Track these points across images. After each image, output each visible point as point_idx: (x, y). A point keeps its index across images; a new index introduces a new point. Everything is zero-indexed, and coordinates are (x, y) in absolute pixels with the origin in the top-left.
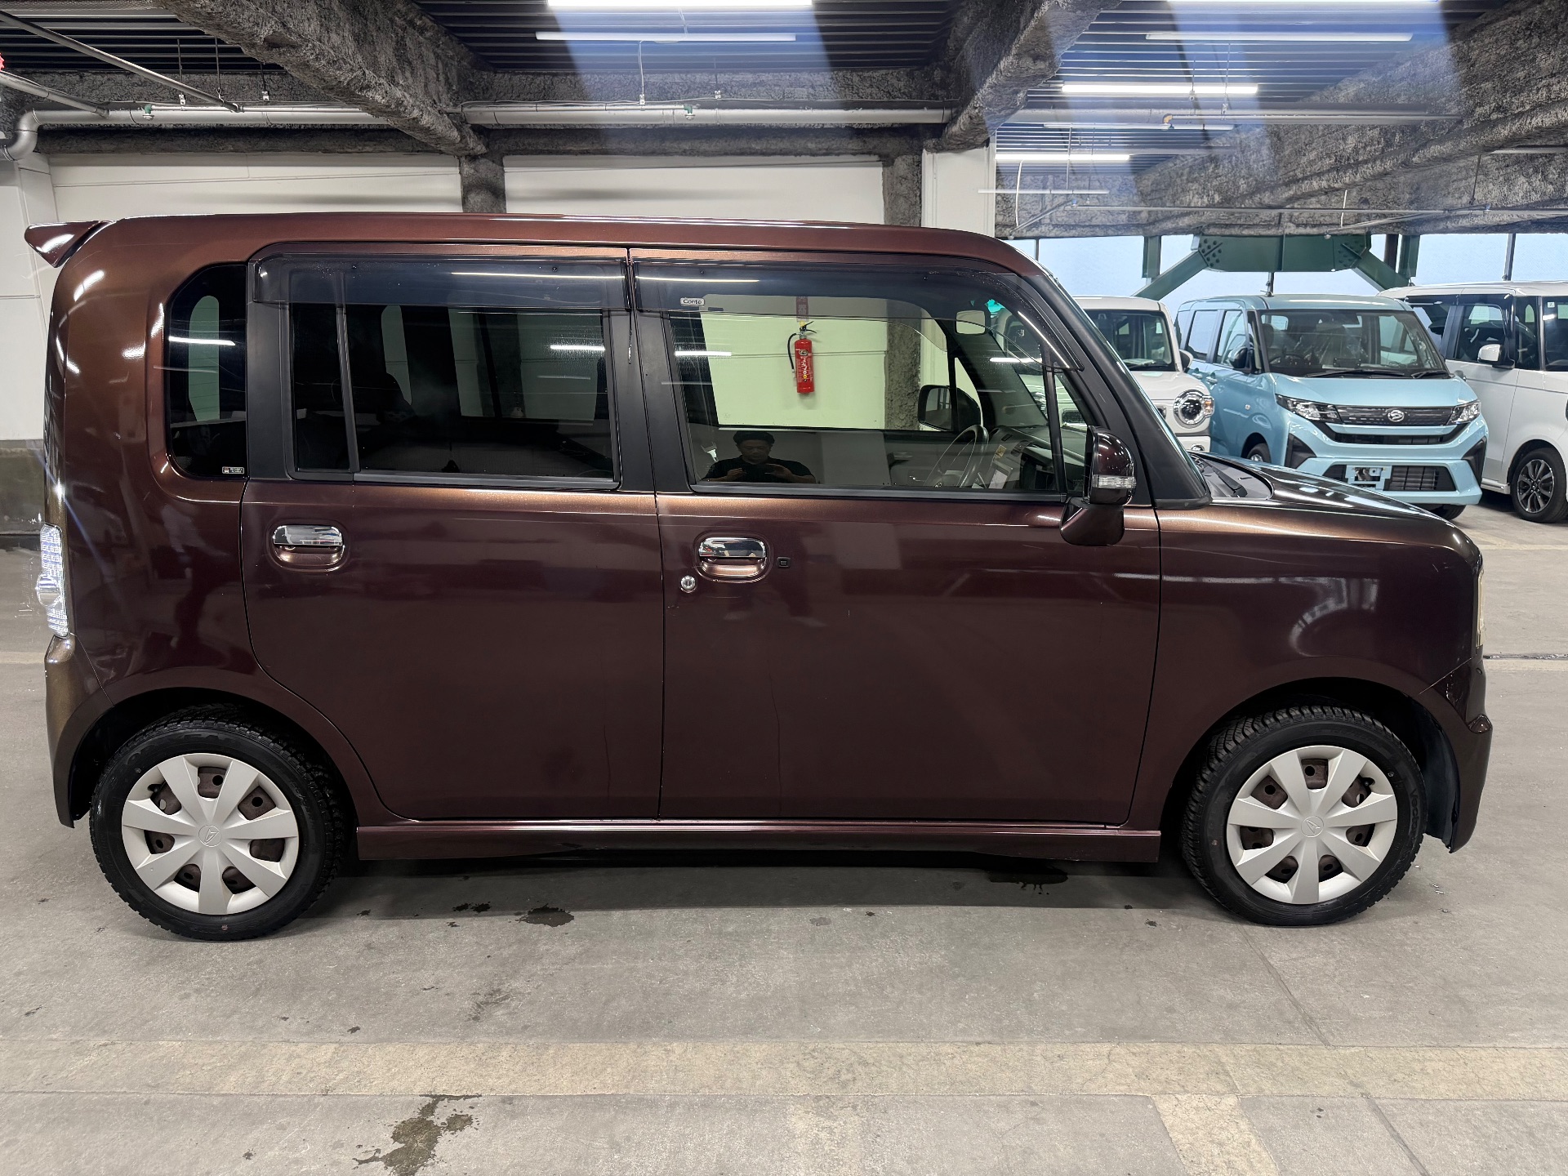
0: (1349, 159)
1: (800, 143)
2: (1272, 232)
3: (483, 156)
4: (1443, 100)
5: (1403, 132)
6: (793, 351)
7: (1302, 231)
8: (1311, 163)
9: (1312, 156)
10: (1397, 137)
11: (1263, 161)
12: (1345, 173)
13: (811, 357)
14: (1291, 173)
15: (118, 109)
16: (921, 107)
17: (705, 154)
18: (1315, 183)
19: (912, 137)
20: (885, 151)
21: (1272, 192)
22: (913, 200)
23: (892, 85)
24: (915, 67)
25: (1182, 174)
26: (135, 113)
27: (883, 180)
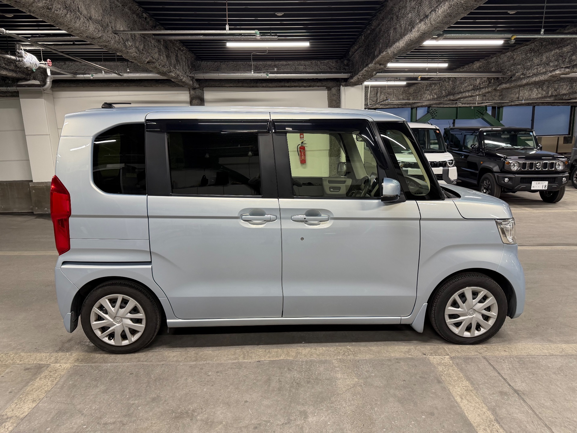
0: (477, 86)
1: (301, 84)
2: (454, 106)
3: (197, 88)
4: (506, 70)
5: (494, 79)
6: (299, 150)
7: (464, 105)
8: (466, 87)
9: (466, 85)
10: (492, 81)
11: (450, 85)
12: (476, 91)
13: (305, 152)
14: (459, 90)
15: (80, 74)
16: (341, 73)
17: (270, 87)
18: (467, 94)
19: (337, 81)
20: (328, 86)
21: (453, 96)
22: (338, 101)
23: (331, 65)
24: (338, 59)
25: (424, 88)
26: (85, 76)
27: (328, 95)
